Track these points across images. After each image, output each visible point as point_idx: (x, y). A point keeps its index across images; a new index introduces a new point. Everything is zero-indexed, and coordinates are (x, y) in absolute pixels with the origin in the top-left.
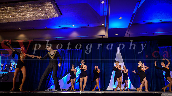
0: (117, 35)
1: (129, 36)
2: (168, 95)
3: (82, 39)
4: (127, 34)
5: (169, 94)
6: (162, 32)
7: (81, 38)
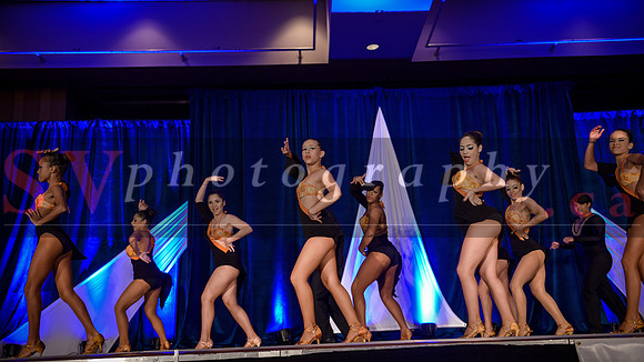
0: (374, 47)
1: (437, 54)
2: (607, 349)
3: (191, 65)
4: (428, 47)
5: (615, 344)
6: (592, 41)
7: (184, 58)
